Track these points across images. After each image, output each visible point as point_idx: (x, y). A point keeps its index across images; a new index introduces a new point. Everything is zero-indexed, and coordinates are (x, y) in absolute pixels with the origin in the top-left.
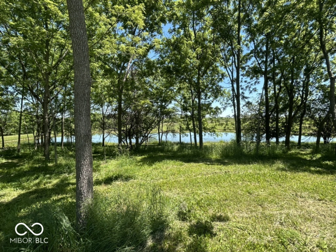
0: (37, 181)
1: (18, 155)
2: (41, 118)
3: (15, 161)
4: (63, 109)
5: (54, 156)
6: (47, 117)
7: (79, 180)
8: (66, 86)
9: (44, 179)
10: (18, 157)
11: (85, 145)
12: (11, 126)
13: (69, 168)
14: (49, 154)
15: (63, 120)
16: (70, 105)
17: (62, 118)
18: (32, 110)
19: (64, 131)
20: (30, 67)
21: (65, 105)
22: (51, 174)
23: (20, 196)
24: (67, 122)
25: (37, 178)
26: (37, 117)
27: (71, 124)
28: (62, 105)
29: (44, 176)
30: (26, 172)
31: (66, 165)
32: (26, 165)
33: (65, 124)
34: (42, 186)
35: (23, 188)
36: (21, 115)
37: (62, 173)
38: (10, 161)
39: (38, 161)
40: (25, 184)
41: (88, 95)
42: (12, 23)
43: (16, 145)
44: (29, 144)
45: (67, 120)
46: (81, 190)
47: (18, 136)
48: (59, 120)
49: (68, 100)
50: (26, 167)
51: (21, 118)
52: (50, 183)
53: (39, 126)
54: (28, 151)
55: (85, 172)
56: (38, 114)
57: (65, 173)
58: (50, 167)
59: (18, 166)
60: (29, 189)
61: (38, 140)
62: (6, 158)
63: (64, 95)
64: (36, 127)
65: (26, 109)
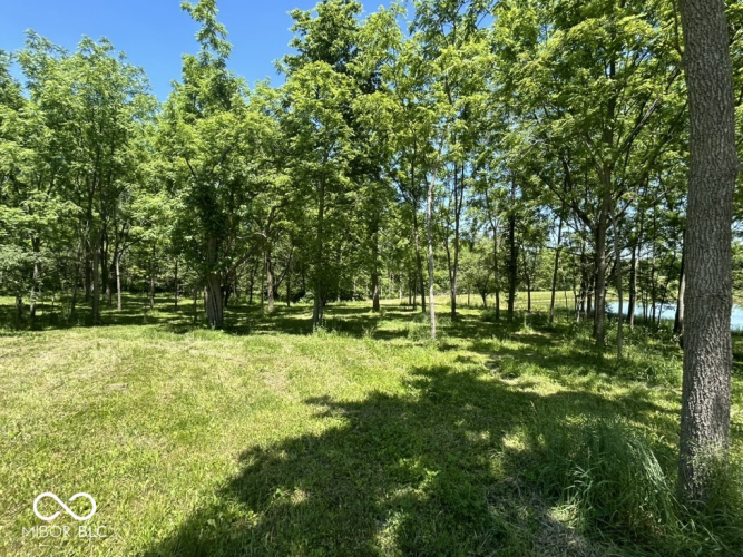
0: (585, 379)
1: (550, 325)
2: (591, 261)
3: (547, 335)
4: (636, 239)
5: (615, 342)
6: (603, 257)
7: (690, 395)
8: (646, 186)
9: (597, 378)
10: (549, 330)
11: (711, 319)
12: (539, 275)
13: (650, 372)
14: (604, 333)
15: (637, 265)
16: (655, 229)
17: (633, 261)
18: (574, 245)
19: (637, 289)
20: (577, 162)
21: (642, 231)
22: (611, 374)
23: (559, 393)
24: (643, 269)
25: (584, 373)
26: (583, 258)
27: (655, 274)
28: (634, 230)
29: (598, 373)
30: (564, 357)
31: (644, 365)
32: (565, 346)
33: (639, 273)
34: (594, 390)
35: (563, 383)
36: (558, 256)
37: (633, 379)
38: (540, 334)
39: (584, 344)
40: (566, 377)
41: (725, 200)
42: (555, 96)
43: (545, 309)
44: (565, 310)
45: (644, 265)
46: (695, 418)
47: (550, 293)
48: (624, 264)
49: (650, 217)
50: (565, 348)
51: (557, 260)
52: (609, 390)
53: (585, 275)
54: (565, 323)
55: (707, 380)
56: (586, 252)
57: (639, 380)
58: (607, 360)
59: (553, 345)
60: (572, 386)
61: (583, 303)
62: (535, 329)
63: (641, 208)
64: (579, 278)
65: (565, 244)
